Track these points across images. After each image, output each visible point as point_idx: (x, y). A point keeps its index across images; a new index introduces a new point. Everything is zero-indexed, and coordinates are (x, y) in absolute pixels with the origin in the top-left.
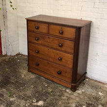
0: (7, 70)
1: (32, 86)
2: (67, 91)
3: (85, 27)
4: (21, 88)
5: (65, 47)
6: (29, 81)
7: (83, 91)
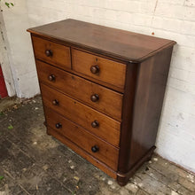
0: (11, 127)
1: (46, 167)
2: (110, 183)
3: (153, 60)
4: (25, 169)
5: (104, 103)
6: (43, 155)
7: (140, 185)
